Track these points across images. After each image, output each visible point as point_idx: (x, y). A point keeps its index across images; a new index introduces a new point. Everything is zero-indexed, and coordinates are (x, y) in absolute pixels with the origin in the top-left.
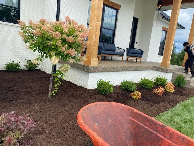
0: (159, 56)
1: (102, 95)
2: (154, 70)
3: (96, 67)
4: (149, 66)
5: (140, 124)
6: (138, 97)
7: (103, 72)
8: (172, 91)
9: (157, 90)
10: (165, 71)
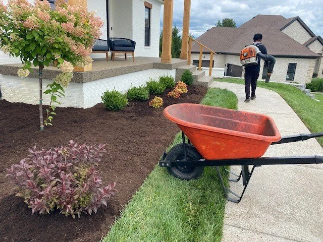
0: (146, 47)
1: (115, 111)
2: (154, 68)
3: (91, 73)
4: (144, 63)
5: (214, 117)
6: (160, 104)
7: (100, 79)
8: (186, 91)
9: (172, 92)
10: (168, 67)
